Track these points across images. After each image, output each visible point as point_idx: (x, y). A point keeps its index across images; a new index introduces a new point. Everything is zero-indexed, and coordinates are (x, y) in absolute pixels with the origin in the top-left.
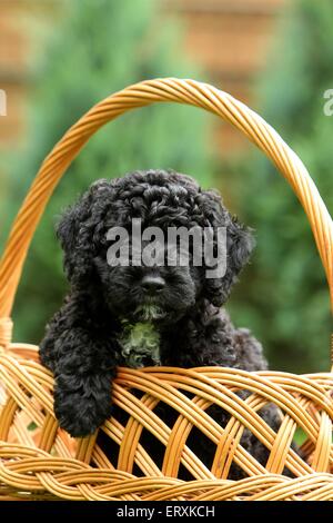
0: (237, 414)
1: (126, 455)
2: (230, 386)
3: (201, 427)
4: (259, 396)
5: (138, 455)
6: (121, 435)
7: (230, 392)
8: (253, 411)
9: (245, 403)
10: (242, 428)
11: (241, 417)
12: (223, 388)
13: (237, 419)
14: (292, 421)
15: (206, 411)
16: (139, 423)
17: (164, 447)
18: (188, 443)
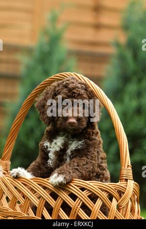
0: (80, 197)
1: (39, 210)
2: (78, 186)
3: (66, 201)
4: (89, 190)
5: (43, 211)
6: (38, 203)
7: (78, 188)
8: (86, 196)
9: (83, 193)
10: (81, 202)
11: (81, 198)
12: (76, 187)
13: (80, 199)
14: (101, 200)
15: (68, 195)
16: (44, 199)
17: (53, 208)
18: (61, 207)
